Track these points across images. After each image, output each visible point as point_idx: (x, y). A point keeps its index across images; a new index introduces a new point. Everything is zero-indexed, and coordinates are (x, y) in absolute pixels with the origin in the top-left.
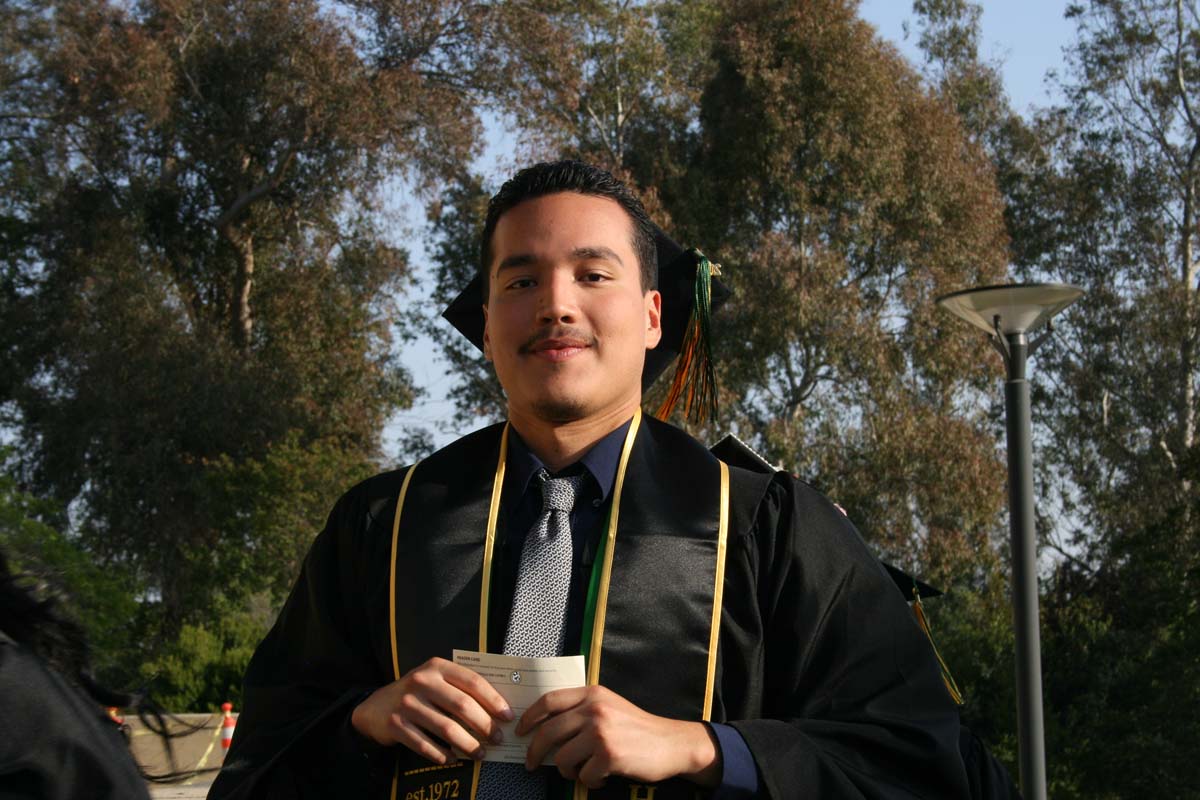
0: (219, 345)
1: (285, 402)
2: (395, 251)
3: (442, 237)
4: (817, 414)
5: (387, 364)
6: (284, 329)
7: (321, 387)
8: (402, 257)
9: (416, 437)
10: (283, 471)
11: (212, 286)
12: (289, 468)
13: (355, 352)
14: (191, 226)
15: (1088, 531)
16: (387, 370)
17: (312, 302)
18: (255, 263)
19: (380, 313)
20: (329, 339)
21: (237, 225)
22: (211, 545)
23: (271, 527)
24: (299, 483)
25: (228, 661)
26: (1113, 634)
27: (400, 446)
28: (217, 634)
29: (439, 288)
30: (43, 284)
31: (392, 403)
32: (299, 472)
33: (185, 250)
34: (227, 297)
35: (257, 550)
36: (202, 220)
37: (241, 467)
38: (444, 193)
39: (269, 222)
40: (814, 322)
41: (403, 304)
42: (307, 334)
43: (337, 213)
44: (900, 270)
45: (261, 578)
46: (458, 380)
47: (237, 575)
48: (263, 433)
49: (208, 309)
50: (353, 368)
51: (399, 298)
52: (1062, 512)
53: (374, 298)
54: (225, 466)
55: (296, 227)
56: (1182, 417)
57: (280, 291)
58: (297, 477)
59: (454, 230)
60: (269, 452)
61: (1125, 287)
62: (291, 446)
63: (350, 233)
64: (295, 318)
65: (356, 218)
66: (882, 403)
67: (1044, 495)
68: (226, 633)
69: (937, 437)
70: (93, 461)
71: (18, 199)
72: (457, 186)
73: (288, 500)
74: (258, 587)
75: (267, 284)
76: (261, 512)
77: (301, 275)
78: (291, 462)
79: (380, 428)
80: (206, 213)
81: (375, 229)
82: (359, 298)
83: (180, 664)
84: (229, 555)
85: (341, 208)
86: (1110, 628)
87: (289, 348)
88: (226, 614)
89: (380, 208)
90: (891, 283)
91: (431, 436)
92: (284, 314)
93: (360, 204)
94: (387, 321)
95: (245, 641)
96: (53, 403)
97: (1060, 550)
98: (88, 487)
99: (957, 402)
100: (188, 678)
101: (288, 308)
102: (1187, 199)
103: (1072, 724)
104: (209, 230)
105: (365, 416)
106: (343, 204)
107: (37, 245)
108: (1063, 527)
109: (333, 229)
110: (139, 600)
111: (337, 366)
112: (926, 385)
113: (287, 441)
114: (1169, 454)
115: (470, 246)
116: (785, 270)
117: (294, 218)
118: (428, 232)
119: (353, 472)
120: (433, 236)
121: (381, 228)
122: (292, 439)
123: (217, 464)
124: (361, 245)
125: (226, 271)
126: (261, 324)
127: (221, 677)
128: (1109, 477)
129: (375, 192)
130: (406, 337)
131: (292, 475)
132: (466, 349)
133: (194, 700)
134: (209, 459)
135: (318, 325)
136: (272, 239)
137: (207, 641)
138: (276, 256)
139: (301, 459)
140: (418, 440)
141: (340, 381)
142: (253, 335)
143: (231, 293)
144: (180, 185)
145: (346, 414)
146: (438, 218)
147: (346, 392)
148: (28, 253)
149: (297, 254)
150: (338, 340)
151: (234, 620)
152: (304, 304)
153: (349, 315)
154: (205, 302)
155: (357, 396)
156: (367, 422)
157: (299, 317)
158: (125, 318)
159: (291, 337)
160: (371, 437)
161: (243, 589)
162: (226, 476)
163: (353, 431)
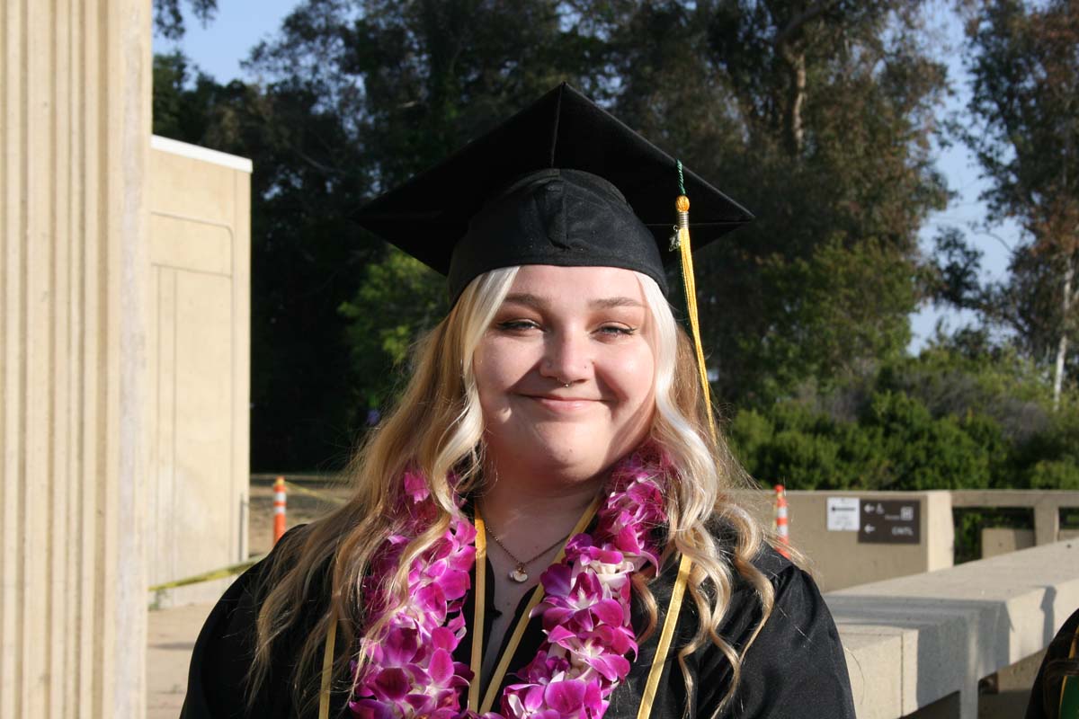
0: (773, 151)
1: (830, 204)
2: (934, 66)
3: (978, 51)
5: (924, 170)
6: (828, 138)
7: (864, 191)
8: (941, 71)
9: (949, 235)
10: (828, 269)
11: (768, 99)
12: (833, 267)
13: (894, 159)
14: (751, 45)
16: (925, 174)
17: (857, 114)
18: (807, 79)
19: (919, 122)
20: (871, 147)
21: (791, 43)
22: (762, 333)
23: (817, 319)
24: (842, 280)
25: (778, 443)
27: (935, 244)
28: (769, 419)
29: (974, 98)
30: (619, 98)
31: (928, 205)
32: (841, 270)
33: (744, 66)
34: (781, 108)
35: (804, 340)
36: (760, 39)
37: (791, 265)
38: (982, 10)
39: (820, 41)
41: (940, 114)
42: (852, 142)
43: (882, 31)
45: (807, 366)
46: (989, 183)
47: (785, 363)
48: (810, 232)
49: (763, 120)
50: (893, 174)
51: (937, 108)
53: (914, 109)
54: (776, 264)
55: (844, 46)
57: (828, 104)
58: (839, 275)
59: (990, 44)
60: (815, 252)
62: (835, 247)
63: (894, 50)
64: (841, 129)
65: (899, 35)
68: (777, 418)
71: (599, 22)
73: (831, 295)
74: (803, 373)
75: (816, 97)
76: (806, 305)
77: (847, 89)
78: (835, 261)
79: (917, 228)
80: (764, 33)
81: (917, 47)
82: (900, 109)
83: (735, 444)
84: (778, 346)
85: (886, 27)
87: (836, 155)
88: (777, 399)
89: (921, 26)
91: (963, 235)
92: (831, 124)
93: (903, 23)
94: (925, 130)
95: (794, 425)
100: (743, 456)
101: (835, 119)
104: (766, 48)
105: (903, 218)
106: (888, 23)
107: (615, 63)
109: (877, 46)
111: (880, 173)
113: (832, 241)
115: (1004, 60)
117: (842, 37)
118: (966, 48)
119: (890, 270)
120: (970, 51)
121: (922, 46)
122: (837, 240)
123: (770, 262)
124: (904, 62)
125: (780, 86)
126: (811, 133)
127: (772, 457)
129: (917, 12)
130: (943, 144)
131: (836, 272)
132: (998, 154)
134: (763, 258)
135: (862, 135)
136: (823, 56)
137: (759, 424)
138: (825, 71)
139: (844, 258)
140: (951, 239)
141: (881, 186)
142: (803, 144)
143: (784, 105)
144: (740, 7)
145: (887, 216)
146: (975, 33)
147: (886, 195)
148: (607, 69)
149: (845, 70)
150: (880, 148)
151: (783, 402)
152: (850, 116)
153: (891, 126)
154: (761, 113)
155: (897, 199)
156: (905, 223)
157: (846, 127)
158: (690, 129)
159: (838, 145)
160: (908, 235)
161: (791, 376)
162: (777, 273)
163: (892, 232)
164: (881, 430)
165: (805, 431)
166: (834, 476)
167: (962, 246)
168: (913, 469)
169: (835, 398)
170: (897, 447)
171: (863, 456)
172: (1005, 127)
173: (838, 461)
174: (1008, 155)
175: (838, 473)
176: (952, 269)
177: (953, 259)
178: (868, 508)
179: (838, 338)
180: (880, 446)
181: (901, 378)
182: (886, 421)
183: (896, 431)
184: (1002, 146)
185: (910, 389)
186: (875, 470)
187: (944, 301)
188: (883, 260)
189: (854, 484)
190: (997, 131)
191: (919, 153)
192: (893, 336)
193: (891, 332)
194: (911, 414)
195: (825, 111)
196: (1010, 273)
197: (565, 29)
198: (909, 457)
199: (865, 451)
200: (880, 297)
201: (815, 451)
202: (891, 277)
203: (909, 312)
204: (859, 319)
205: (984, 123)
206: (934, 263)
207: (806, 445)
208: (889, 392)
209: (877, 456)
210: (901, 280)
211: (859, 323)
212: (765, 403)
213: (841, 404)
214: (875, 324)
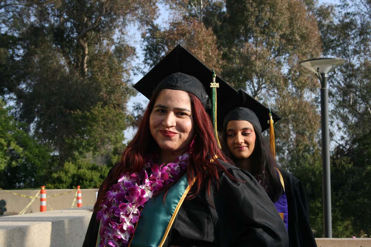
0: (77, 75)
1: (97, 94)
2: (131, 47)
3: (146, 43)
4: (262, 99)
5: (129, 83)
6: (96, 71)
7: (108, 89)
8: (134, 50)
9: (137, 105)
10: (96, 115)
11: (75, 58)
12: (98, 114)
13: (118, 78)
14: (69, 39)
15: (345, 136)
17: (106, 63)
18: (88, 51)
19: (127, 67)
20: (110, 74)
21: (83, 39)
22: (74, 138)
23: (92, 132)
24: (101, 119)
25: (79, 173)
26: (353, 168)
27: (133, 108)
28: (76, 165)
29: (145, 59)
30: (23, 57)
31: (130, 94)
32: (101, 115)
33: (66, 46)
34: (79, 61)
35: (88, 139)
36: (72, 37)
37: (83, 114)
38: (147, 30)
39: (92, 38)
40: (261, 70)
42: (104, 73)
43: (114, 35)
44: (287, 55)
45: (89, 148)
47: (82, 147)
48: (90, 103)
49: (73, 65)
50: (118, 84)
51: (132, 62)
52: (338, 130)
53: (125, 62)
54: (78, 114)
55: (101, 40)
57: (96, 60)
59: (150, 41)
60: (92, 109)
62: (98, 107)
63: (118, 41)
64: (100, 68)
65: (120, 37)
66: (282, 96)
67: (332, 125)
68: (78, 165)
69: (298, 107)
70: (38, 112)
71: (15, 30)
72: (150, 28)
73: (97, 124)
74: (88, 150)
75: (92, 57)
76: (89, 128)
77: (102, 55)
78: (99, 112)
79: (127, 102)
80: (73, 35)
81: (126, 41)
82: (120, 62)
83: (64, 174)
84: (79, 141)
86: (352, 166)
87: (98, 77)
88: (78, 159)
89: (127, 34)
90: (285, 59)
91: (142, 105)
92: (97, 67)
93: (121, 33)
94: (129, 70)
95: (84, 167)
96: (26, 93)
97: (337, 142)
98: (36, 119)
99: (305, 96)
100: (67, 179)
101: (98, 65)
103: (340, 195)
104: (74, 40)
105: (122, 99)
106: (115, 33)
107: (21, 45)
108: (338, 135)
109: (112, 40)
110: (52, 154)
111: (114, 83)
112: (296, 90)
113: (98, 106)
115: (154, 46)
116: (252, 54)
117: (100, 37)
118: (142, 42)
119: (117, 115)
121: (127, 40)
122: (99, 105)
123: (76, 113)
124: (121, 45)
125: (79, 54)
126: (90, 70)
127: (77, 178)
128: (352, 120)
129: (125, 29)
130: (135, 74)
131: (99, 116)
133: (68, 185)
134: (73, 111)
135: (107, 70)
136: (93, 43)
137: (72, 167)
138: (95, 48)
139: (101, 111)
141: (114, 88)
142: (87, 73)
143: (81, 60)
144: (65, 26)
145: (116, 98)
146: (145, 37)
147: (116, 91)
148: (18, 47)
149: (101, 48)
150: (114, 75)
151: (80, 160)
152: (103, 64)
153: (117, 67)
154: (73, 63)
155: (119, 92)
157: (102, 68)
158: (48, 67)
159: (99, 74)
160: (124, 105)
161: (83, 151)
162: (79, 116)
163: (118, 103)
165: (88, 169)
166: (98, 184)
167: (142, 109)
169: (99, 159)
173: (100, 179)
176: (139, 116)
177: (139, 113)
179: (100, 138)
181: (120, 150)
188: (115, 112)
191: (127, 77)
192: (118, 138)
193: (117, 136)
195: (94, 62)
197: (3, 33)
200: (114, 124)
201: (92, 176)
202: (118, 117)
203: (124, 130)
204: (106, 131)
206: (132, 115)
207: (89, 174)
208: (117, 155)
210: (121, 118)
211: (107, 133)
212: (74, 160)
213: (101, 160)
214: (112, 134)
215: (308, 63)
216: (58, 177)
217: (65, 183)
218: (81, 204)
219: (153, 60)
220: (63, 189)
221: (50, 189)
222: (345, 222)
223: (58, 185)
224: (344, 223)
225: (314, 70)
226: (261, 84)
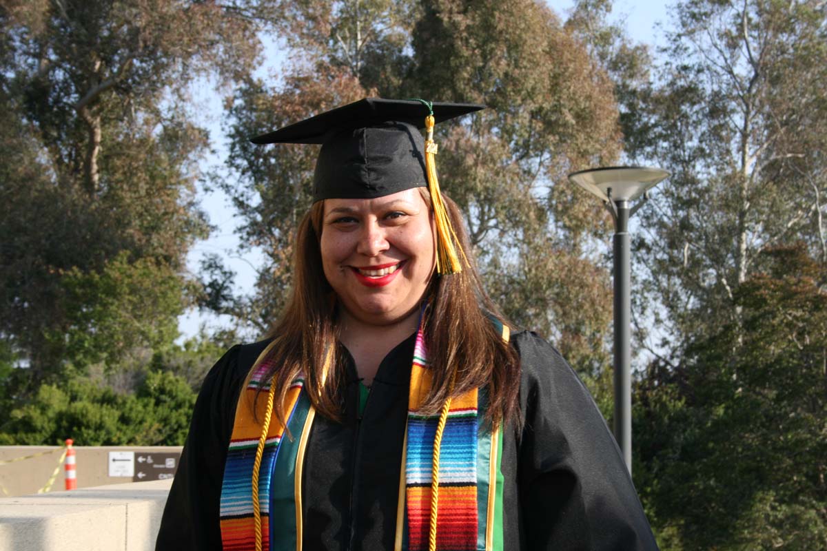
0: (75, 190)
1: (119, 232)
2: (200, 131)
3: (233, 121)
4: (487, 252)
5: (192, 208)
6: (118, 182)
7: (145, 222)
8: (205, 135)
9: (211, 259)
10: (116, 280)
11: (72, 149)
12: (120, 278)
13: (169, 199)
14: (58, 108)
15: (671, 338)
16: (192, 212)
17: (141, 163)
18: (102, 136)
19: (188, 173)
20: (151, 188)
21: (90, 108)
22: (65, 330)
23: (106, 319)
24: (126, 290)
25: (73, 411)
26: (685, 409)
27: (200, 265)
28: (65, 391)
29: (230, 157)
31: (195, 235)
32: (126, 281)
33: (53, 124)
34: (82, 157)
35: (97, 334)
36: (66, 104)
37: (87, 276)
38: (237, 90)
39: (112, 107)
40: (486, 189)
42: (137, 185)
43: (160, 102)
44: (546, 155)
45: (99, 354)
46: (242, 221)
47: (82, 351)
48: (103, 253)
49: (68, 166)
50: (168, 210)
51: (201, 163)
52: (654, 325)
53: (184, 162)
54: (75, 276)
55: (130, 110)
56: (738, 263)
57: (119, 155)
58: (124, 285)
59: (242, 116)
60: (107, 267)
61: (702, 172)
62: (121, 263)
63: (169, 116)
64: (128, 174)
65: (173, 106)
66: (532, 246)
67: (642, 313)
68: (71, 391)
69: (569, 270)
72: (242, 85)
73: (118, 300)
74: (96, 360)
75: (109, 149)
76: (99, 308)
77: (133, 144)
78: (122, 273)
79: (186, 252)
80: (69, 98)
81: (187, 115)
82: (173, 162)
83: (39, 411)
84: (76, 337)
85: (163, 98)
86: (683, 406)
87: (124, 194)
88: (74, 378)
89: (190, 100)
90: (541, 163)
91: (221, 259)
92: (121, 171)
93: (176, 97)
94: (193, 178)
95: (85, 397)
97: (652, 352)
99: (584, 247)
100: (44, 422)
101: (123, 167)
102: (747, 113)
103: (656, 469)
104: (70, 110)
105: (175, 243)
106: (164, 96)
109: (157, 113)
110: (15, 366)
111: (157, 208)
112: (564, 235)
113: (119, 258)
114: (728, 288)
115: (252, 128)
116: (466, 152)
117: (130, 104)
118: (224, 118)
119: (163, 282)
120: (227, 120)
121: (190, 114)
122: (122, 257)
123: (70, 273)
124: (176, 125)
125: (82, 141)
126: (106, 177)
127: (67, 421)
128: (687, 303)
129: (187, 88)
130: (206, 190)
131: (122, 283)
132: (247, 199)
133: (47, 436)
134: (64, 270)
135: (144, 179)
136: (114, 119)
137: (58, 396)
138: (117, 130)
139: (128, 272)
140: (212, 262)
141: (159, 219)
142: (99, 185)
143: (84, 154)
144: (50, 78)
145: (162, 242)
146: (231, 108)
147: (163, 226)
149: (132, 130)
150: (158, 190)
151: (78, 382)
152: (135, 164)
153: (166, 173)
154: (66, 161)
155: (170, 230)
156: (175, 248)
157: (131, 173)
158: (8, 170)
159: (125, 187)
160: (179, 258)
161: (86, 361)
162: (76, 282)
163: (166, 254)
164: (153, 401)
165: (93, 401)
166: (116, 435)
167: (221, 268)
168: (176, 431)
169: (119, 378)
170: (165, 414)
171: (138, 420)
172: (253, 178)
173: (119, 424)
174: (255, 200)
175: (118, 434)
176: (213, 285)
177: (214, 277)
178: (141, 460)
179: (122, 333)
180: (152, 413)
181: (169, 361)
182: (157, 394)
183: (165, 402)
184: (250, 193)
185: (176, 370)
186: (147, 432)
187: (207, 309)
188: (159, 274)
189: (131, 441)
190: (247, 181)
192: (164, 333)
193: (162, 329)
194: (177, 388)
195: (115, 160)
196: (256, 288)
198: (173, 421)
199: (140, 416)
200: (155, 303)
201: (101, 416)
202: (163, 288)
203: (178, 314)
204: (138, 318)
205: (238, 175)
206: (199, 280)
207: (94, 412)
209: (149, 420)
210: (172, 289)
211: (139, 321)
212: (63, 381)
213: (123, 382)
214: (151, 323)
215: (588, 176)
216: (24, 417)
217: (40, 432)
218: (74, 480)
219: (247, 160)
220: (35, 444)
221: (6, 445)
222: (666, 529)
223: (24, 436)
224: (662, 532)
225: (600, 193)
226: (486, 218)
